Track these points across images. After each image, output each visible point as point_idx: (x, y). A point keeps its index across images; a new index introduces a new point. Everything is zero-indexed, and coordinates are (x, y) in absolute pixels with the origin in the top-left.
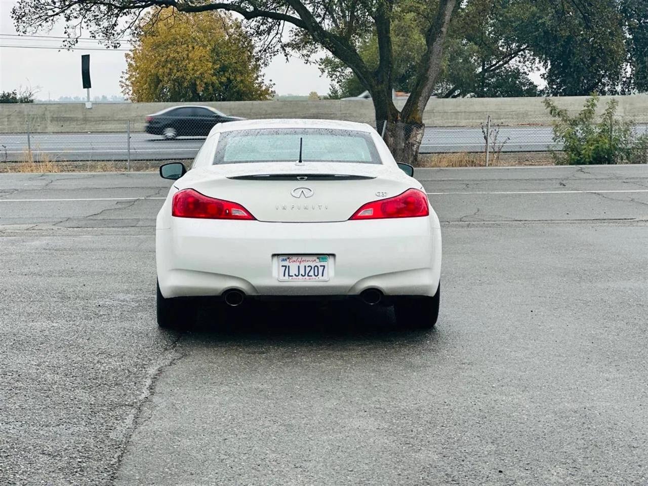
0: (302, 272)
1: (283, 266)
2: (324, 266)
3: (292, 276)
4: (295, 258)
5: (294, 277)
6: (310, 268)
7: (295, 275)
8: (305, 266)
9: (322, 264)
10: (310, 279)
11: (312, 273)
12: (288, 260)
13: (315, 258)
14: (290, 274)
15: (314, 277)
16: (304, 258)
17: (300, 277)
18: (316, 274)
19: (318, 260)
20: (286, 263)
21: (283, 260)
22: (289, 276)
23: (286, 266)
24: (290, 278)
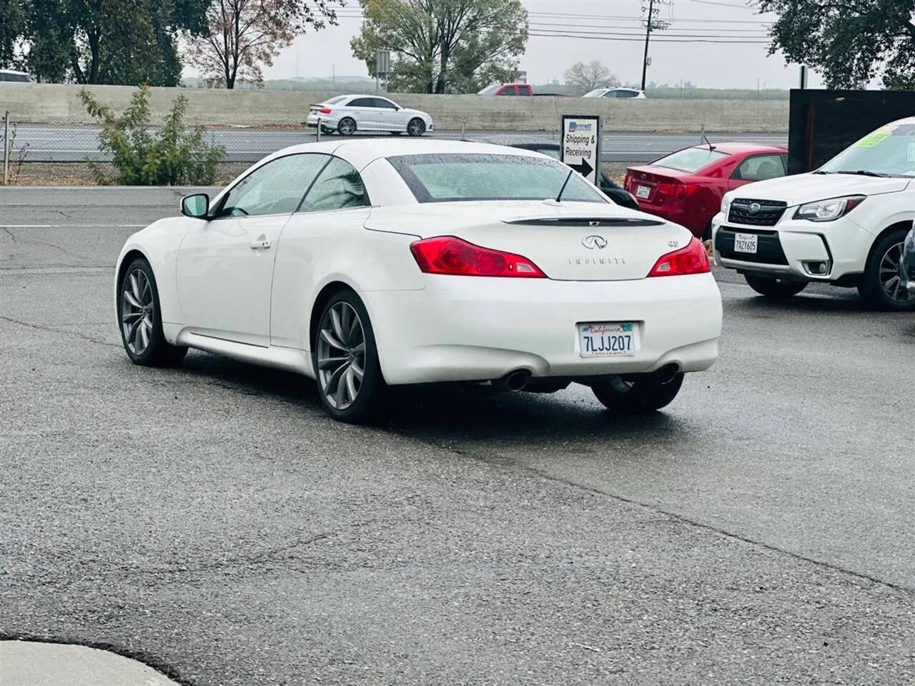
0: (606, 345)
1: (585, 338)
2: (629, 337)
3: (596, 350)
4: (596, 328)
5: (599, 351)
6: (614, 339)
7: (599, 348)
8: (609, 337)
9: (627, 333)
10: (615, 354)
11: (616, 346)
12: (590, 330)
13: (618, 326)
14: (594, 348)
15: (619, 351)
16: (607, 327)
17: (605, 351)
18: (622, 347)
19: (622, 329)
20: (588, 334)
21: (585, 330)
22: (593, 350)
23: (588, 338)
24: (594, 352)
